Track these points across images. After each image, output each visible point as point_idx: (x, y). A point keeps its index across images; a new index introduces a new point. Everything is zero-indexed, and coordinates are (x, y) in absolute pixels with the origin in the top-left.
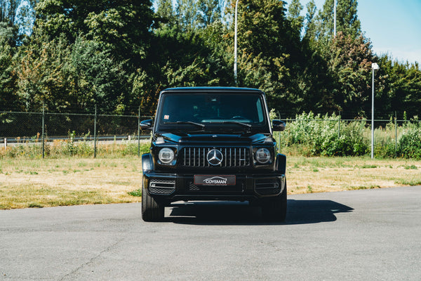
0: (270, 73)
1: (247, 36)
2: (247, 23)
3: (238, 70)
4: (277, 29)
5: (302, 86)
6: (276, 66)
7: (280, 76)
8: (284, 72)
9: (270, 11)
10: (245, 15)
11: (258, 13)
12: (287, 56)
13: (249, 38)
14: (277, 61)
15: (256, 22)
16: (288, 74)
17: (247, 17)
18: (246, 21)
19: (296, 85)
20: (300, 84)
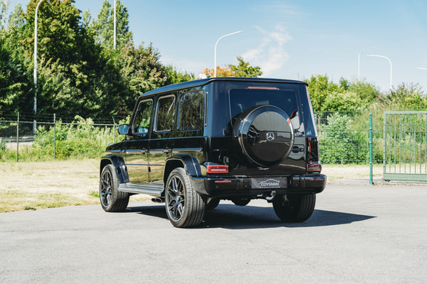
0: (69, 79)
1: (45, 42)
2: (45, 30)
3: (38, 75)
4: (74, 37)
5: (99, 93)
6: (74, 74)
7: (78, 82)
8: (81, 79)
9: (67, 18)
10: (43, 22)
11: (55, 21)
12: (84, 63)
13: (47, 45)
14: (74, 68)
15: (53, 29)
16: (86, 81)
17: (44, 24)
18: (44, 28)
19: (93, 92)
20: (97, 92)
